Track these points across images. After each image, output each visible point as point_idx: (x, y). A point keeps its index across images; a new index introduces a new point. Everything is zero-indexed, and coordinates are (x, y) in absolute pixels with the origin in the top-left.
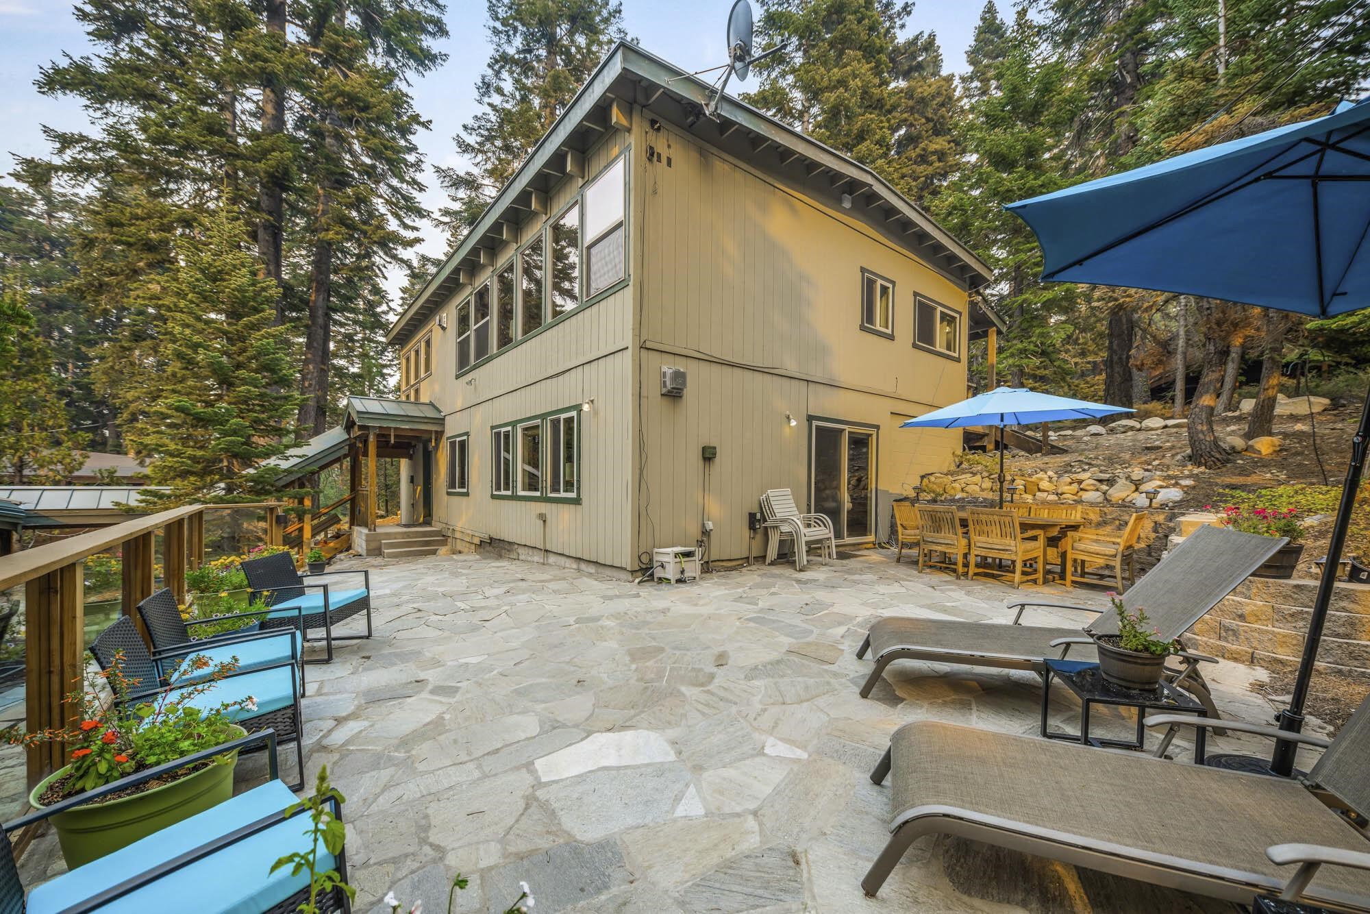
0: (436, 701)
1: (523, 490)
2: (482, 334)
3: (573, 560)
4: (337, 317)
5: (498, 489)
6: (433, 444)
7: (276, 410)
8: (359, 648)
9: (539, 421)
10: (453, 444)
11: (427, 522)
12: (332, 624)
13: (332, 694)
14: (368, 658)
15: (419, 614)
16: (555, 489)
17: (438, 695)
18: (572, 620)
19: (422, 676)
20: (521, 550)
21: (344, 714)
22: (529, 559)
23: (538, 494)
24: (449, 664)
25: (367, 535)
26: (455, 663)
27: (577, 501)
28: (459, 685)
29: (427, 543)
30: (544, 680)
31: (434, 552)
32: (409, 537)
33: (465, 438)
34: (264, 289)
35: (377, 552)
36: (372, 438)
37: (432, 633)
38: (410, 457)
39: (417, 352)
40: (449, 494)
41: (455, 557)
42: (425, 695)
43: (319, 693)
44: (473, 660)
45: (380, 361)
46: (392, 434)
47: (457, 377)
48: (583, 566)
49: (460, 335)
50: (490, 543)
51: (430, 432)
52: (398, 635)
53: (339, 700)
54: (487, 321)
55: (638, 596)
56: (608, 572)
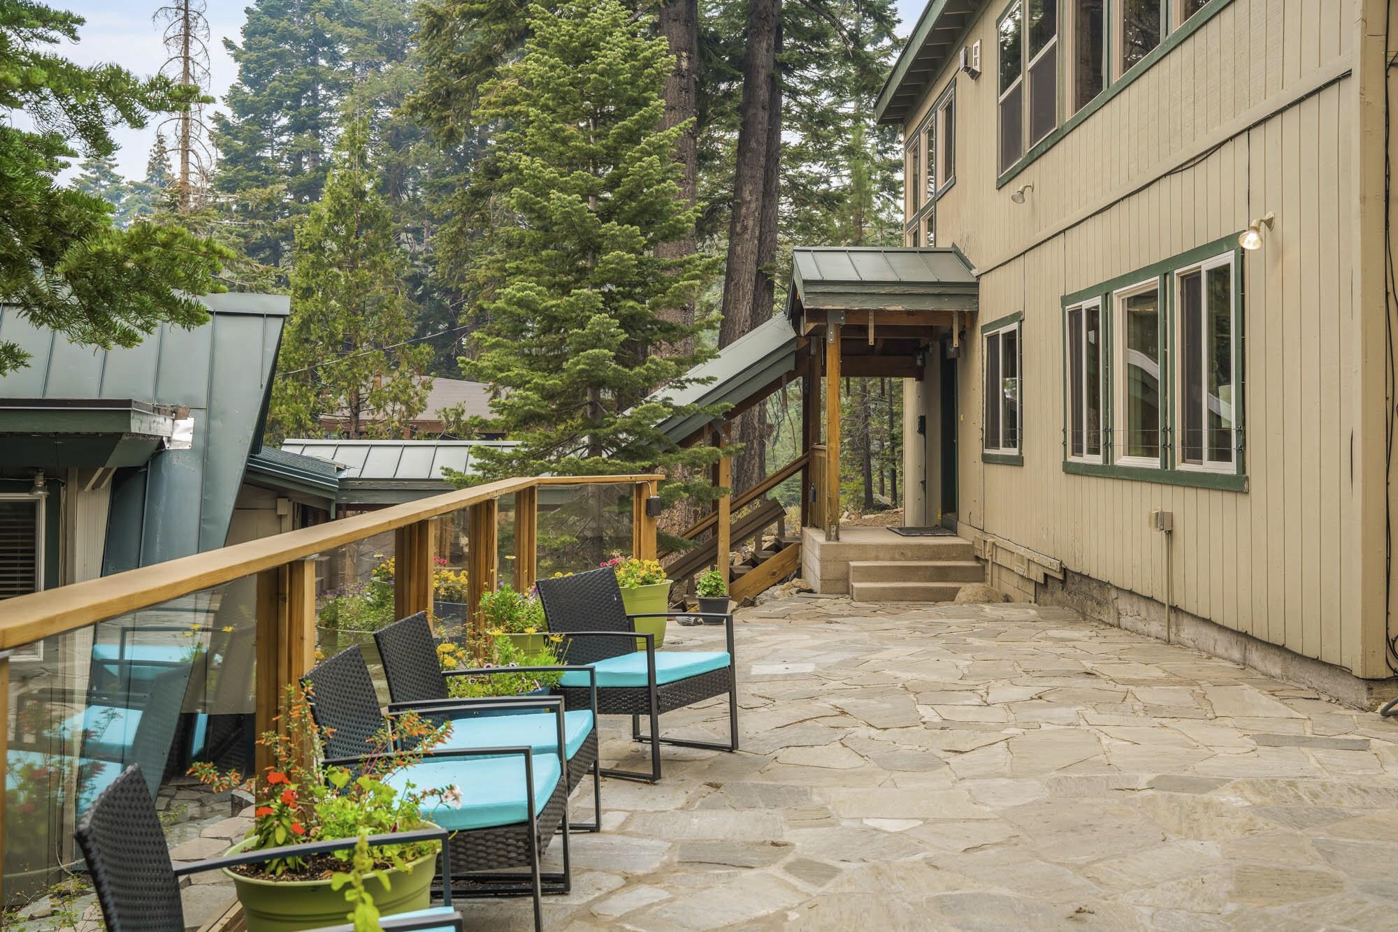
0: (788, 885)
1: (1130, 451)
2: (1045, 75)
3: (1233, 639)
4: (792, 81)
5: (1077, 450)
6: (956, 343)
7: (664, 292)
8: (713, 767)
9: (1154, 282)
10: (993, 340)
11: (950, 528)
12: (661, 710)
13: (639, 836)
14: (717, 786)
15: (840, 721)
16: (1193, 453)
17: (798, 876)
18: (1145, 778)
19: (787, 836)
20: (1124, 604)
21: (640, 872)
22: (1140, 626)
23: (1155, 463)
24: (844, 823)
25: (822, 547)
26: (856, 825)
27: (1238, 485)
28: (842, 865)
29: (942, 574)
30: (1005, 892)
31: (950, 596)
32: (904, 556)
33: (1015, 326)
34: (648, 63)
35: (840, 587)
36: (832, 337)
37: (843, 760)
38: (919, 375)
39: (931, 133)
40: (986, 459)
41: (987, 608)
42: (775, 870)
43: (622, 830)
44: (891, 826)
45: (889, 156)
46: (871, 325)
47: (1001, 185)
48: (1255, 656)
49: (1004, 87)
50: (1063, 582)
51: (950, 314)
52: (783, 755)
53: (643, 848)
54: (1054, 47)
55: (1363, 746)
56: (1313, 677)
